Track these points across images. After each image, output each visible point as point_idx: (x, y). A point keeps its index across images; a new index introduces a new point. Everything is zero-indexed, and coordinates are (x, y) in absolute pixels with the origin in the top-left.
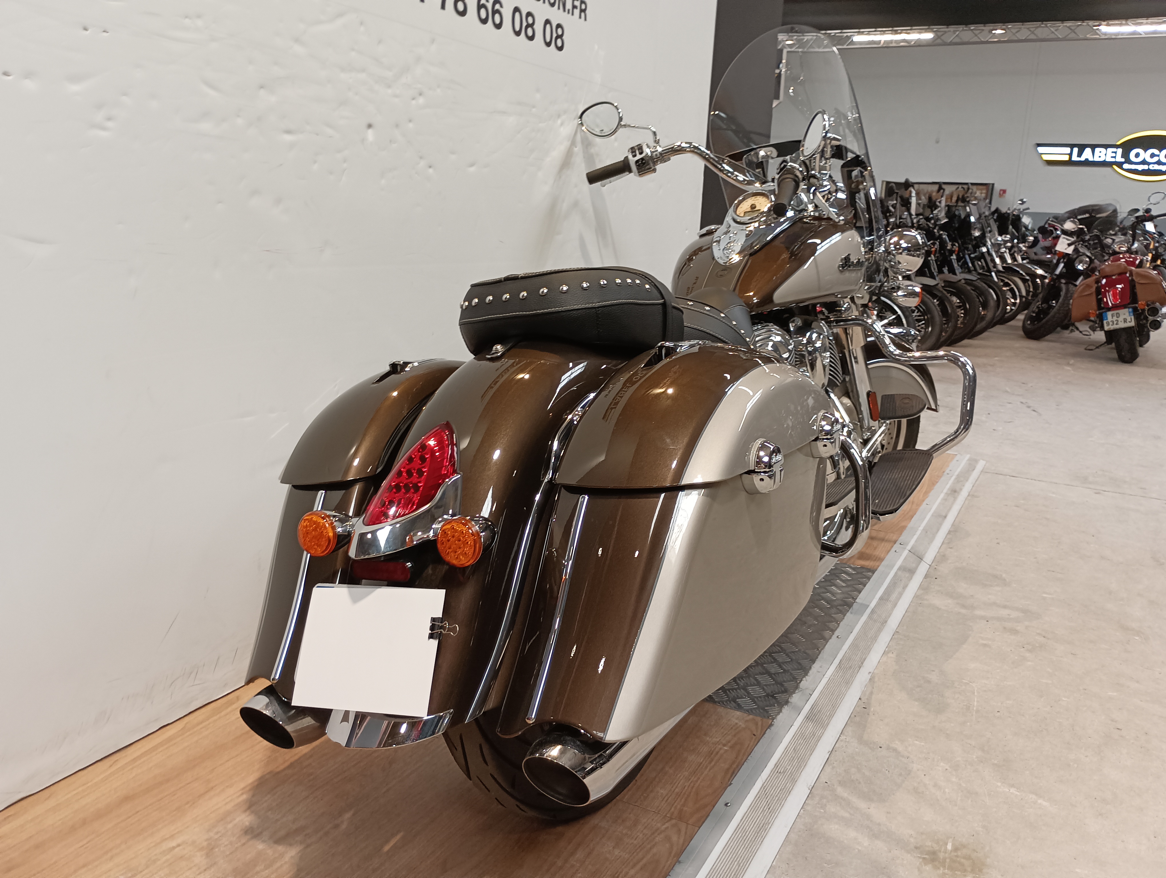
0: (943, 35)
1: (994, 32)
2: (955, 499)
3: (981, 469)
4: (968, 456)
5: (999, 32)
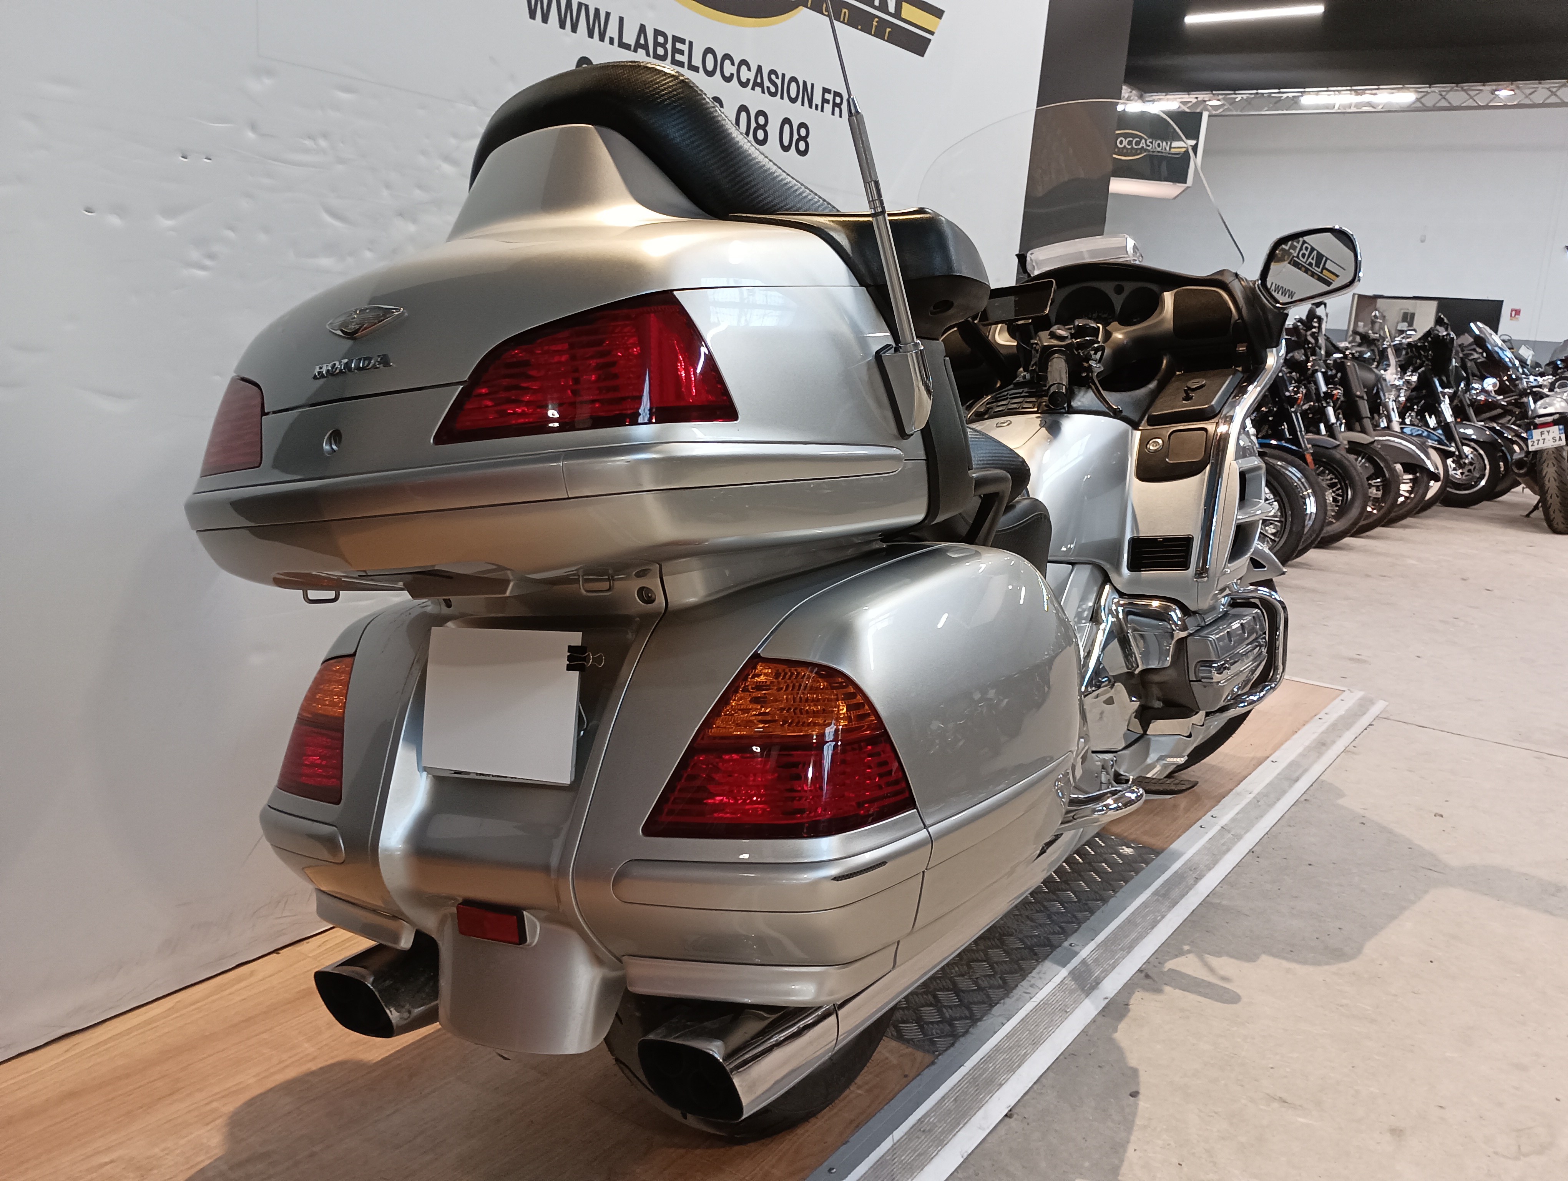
0: (1425, 96)
1: (1497, 93)
2: (1320, 755)
3: (1377, 714)
4: (1360, 694)
5: (1504, 93)
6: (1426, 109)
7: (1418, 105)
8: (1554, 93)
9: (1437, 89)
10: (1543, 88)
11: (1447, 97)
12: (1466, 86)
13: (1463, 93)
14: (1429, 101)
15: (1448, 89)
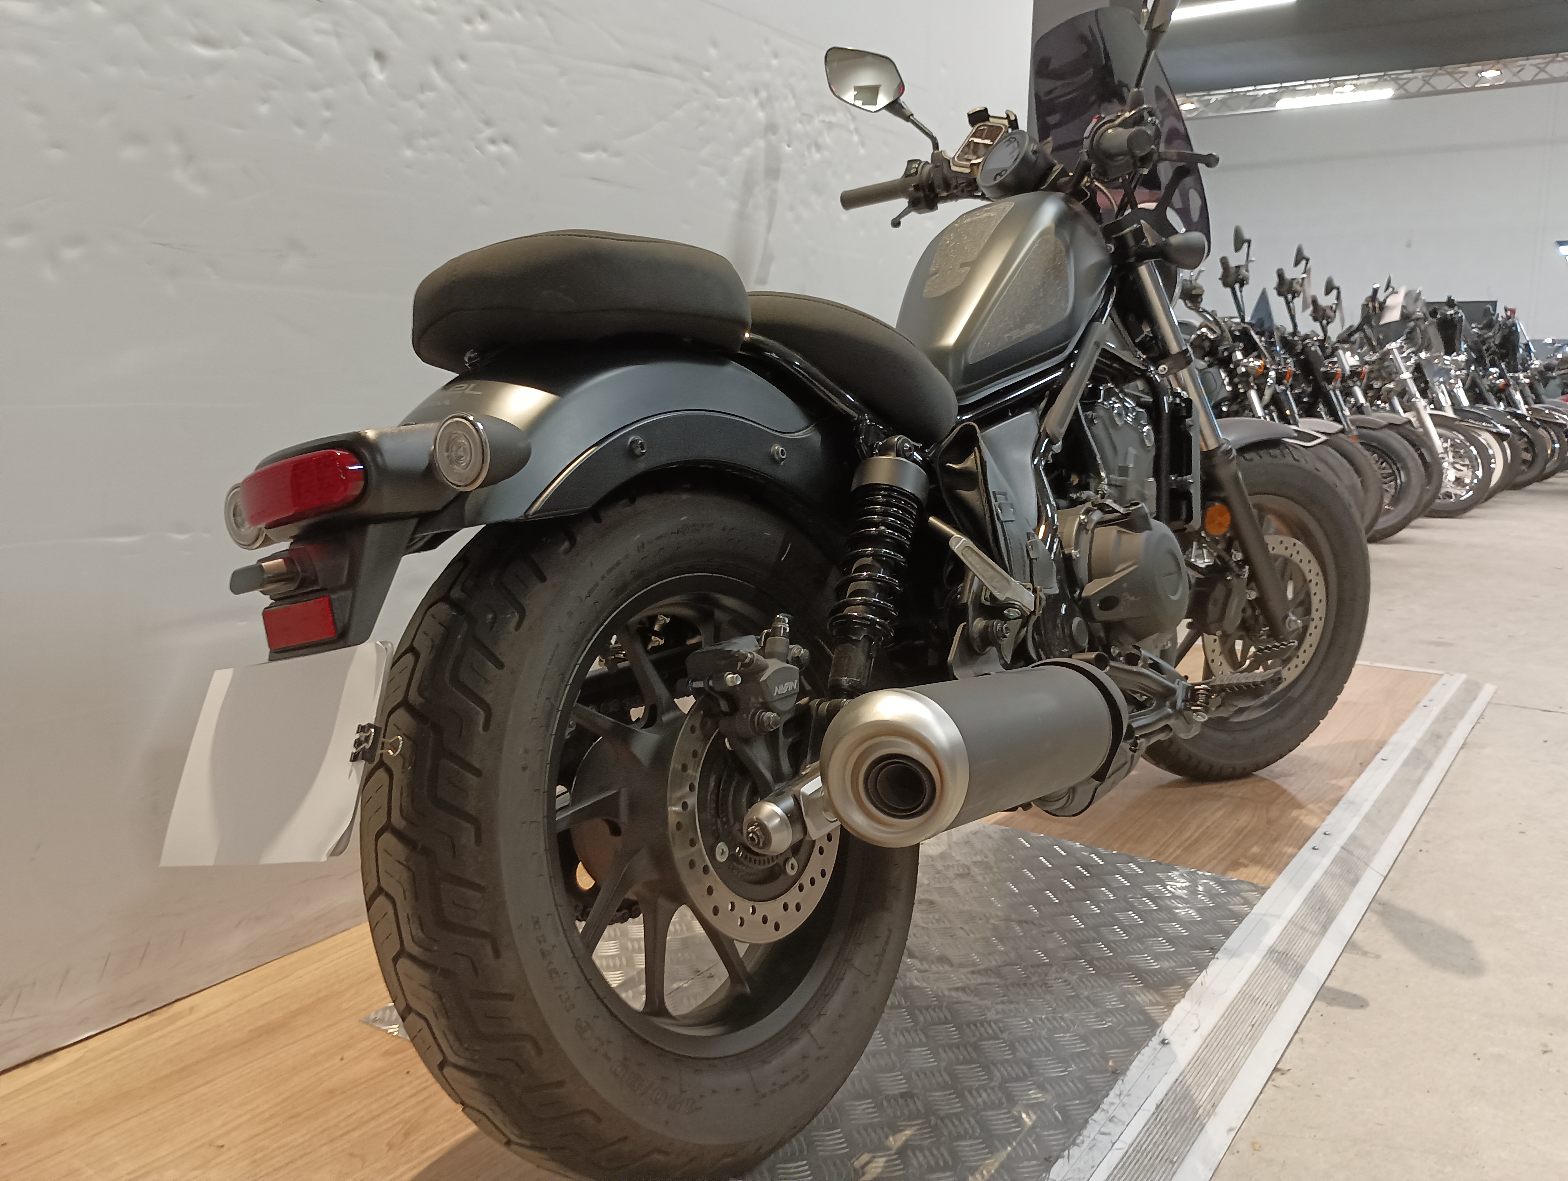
0: (1406, 83)
1: (1483, 74)
2: (1438, 750)
3: (1488, 699)
4: (1461, 678)
5: (1491, 74)
6: (1409, 96)
7: (1402, 92)
8: (1542, 70)
9: (1420, 74)
10: (1531, 65)
11: (1431, 81)
12: (1449, 68)
13: (1448, 77)
14: (1412, 87)
15: (1432, 73)
